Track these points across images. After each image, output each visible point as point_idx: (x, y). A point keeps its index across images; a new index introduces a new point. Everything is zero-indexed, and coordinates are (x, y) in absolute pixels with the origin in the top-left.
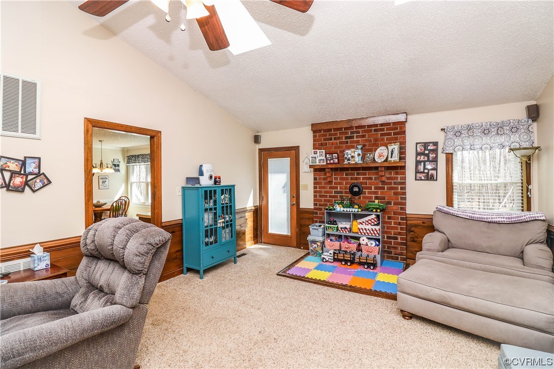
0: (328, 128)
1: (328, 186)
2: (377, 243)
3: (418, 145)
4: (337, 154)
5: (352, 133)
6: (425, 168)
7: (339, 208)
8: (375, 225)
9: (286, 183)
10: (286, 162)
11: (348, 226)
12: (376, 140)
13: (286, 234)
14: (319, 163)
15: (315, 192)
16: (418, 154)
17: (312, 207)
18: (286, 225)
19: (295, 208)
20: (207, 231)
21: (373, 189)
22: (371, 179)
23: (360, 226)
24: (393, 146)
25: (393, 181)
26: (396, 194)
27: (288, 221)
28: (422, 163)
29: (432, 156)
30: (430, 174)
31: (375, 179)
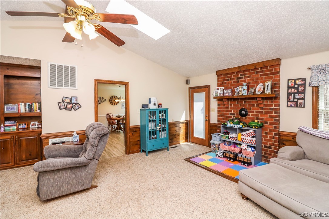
0: (226, 73)
1: (226, 110)
2: (253, 149)
3: (290, 82)
4: (232, 89)
5: (241, 75)
6: (294, 98)
7: (229, 125)
8: (252, 137)
9: (203, 107)
10: (203, 95)
11: (235, 136)
12: (257, 79)
13: (203, 138)
14: (220, 95)
15: (218, 113)
16: (289, 88)
17: (217, 123)
18: (203, 133)
19: (207, 122)
20: (150, 132)
21: (255, 112)
22: (253, 105)
23: (242, 137)
24: (268, 83)
25: (269, 107)
26: (271, 116)
27: (204, 130)
28: (293, 95)
29: (300, 89)
30: (299, 102)
31: (256, 106)
